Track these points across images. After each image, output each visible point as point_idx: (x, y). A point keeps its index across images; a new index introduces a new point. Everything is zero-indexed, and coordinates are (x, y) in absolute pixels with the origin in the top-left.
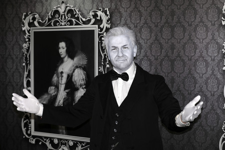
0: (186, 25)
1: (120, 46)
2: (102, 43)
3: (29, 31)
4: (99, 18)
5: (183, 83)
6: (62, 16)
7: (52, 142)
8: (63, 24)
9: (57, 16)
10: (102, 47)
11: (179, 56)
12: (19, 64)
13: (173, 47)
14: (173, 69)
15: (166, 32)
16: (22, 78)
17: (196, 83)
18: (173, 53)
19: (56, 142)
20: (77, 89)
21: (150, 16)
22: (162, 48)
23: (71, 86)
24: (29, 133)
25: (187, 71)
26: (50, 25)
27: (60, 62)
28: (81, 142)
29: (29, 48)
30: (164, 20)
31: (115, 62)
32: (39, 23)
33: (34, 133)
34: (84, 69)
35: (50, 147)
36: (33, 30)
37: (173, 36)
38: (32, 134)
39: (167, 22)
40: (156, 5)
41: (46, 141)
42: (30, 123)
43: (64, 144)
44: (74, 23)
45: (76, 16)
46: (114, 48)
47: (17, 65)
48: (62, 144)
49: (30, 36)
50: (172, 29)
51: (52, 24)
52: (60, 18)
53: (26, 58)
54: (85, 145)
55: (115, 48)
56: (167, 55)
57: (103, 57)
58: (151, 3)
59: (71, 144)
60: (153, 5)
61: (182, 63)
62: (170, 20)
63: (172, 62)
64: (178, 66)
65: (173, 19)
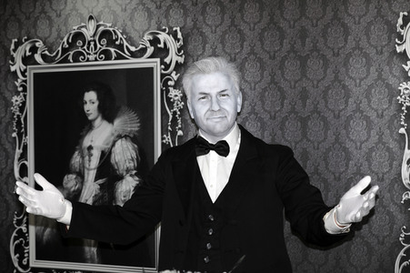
0: (329, 55)
1: (214, 92)
2: (168, 91)
3: (23, 73)
4: (162, 45)
5: (325, 160)
6: (89, 44)
8: (91, 57)
9: (80, 43)
10: (168, 99)
11: (316, 110)
12: (4, 135)
13: (304, 95)
14: (304, 135)
15: (292, 69)
16: (10, 161)
17: (348, 159)
18: (304, 106)
20: (121, 178)
21: (261, 40)
22: (283, 97)
23: (108, 172)
24: (25, 263)
25: (331, 138)
26: (65, 60)
27: (87, 128)
29: (24, 103)
30: (286, 47)
31: (205, 122)
32: (44, 56)
33: (34, 263)
34: (133, 139)
36: (32, 70)
37: (304, 74)
38: (31, 265)
39: (292, 50)
40: (272, 19)
42: (27, 244)
44: (114, 55)
45: (117, 43)
46: (203, 96)
47: (0, 137)
49: (25, 81)
51: (70, 58)
52: (85, 47)
53: (19, 123)
55: (205, 96)
56: (293, 110)
57: (171, 117)
58: (261, 15)
60: (266, 19)
61: (322, 123)
62: (298, 46)
63: (304, 123)
64: (315, 128)
65: (303, 45)
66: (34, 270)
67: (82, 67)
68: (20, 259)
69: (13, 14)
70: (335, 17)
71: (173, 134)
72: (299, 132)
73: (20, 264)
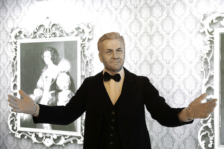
0: (164, 34)
2: (84, 52)
3: (15, 43)
4: (81, 30)
5: (162, 83)
6: (47, 30)
7: (37, 136)
8: (48, 36)
9: (42, 29)
10: (84, 55)
11: (157, 60)
12: (6, 71)
13: (151, 53)
14: (151, 72)
15: (146, 40)
16: (9, 82)
17: (173, 83)
18: (151, 58)
19: (40, 136)
21: (130, 28)
22: (141, 54)
24: (15, 128)
25: (165, 73)
26: (35, 37)
28: (64, 136)
29: (15, 57)
30: (143, 30)
32: (25, 36)
33: (20, 129)
34: (68, 73)
35: (35, 140)
36: (19, 42)
37: (151, 43)
38: (18, 130)
39: (146, 32)
40: (136, 18)
41: (31, 136)
42: (16, 120)
43: (48, 137)
44: (58, 35)
45: (60, 29)
46: (109, 51)
47: (4, 72)
48: (46, 137)
49: (16, 47)
50: (151, 37)
51: (37, 36)
52: (45, 31)
53: (13, 65)
54: (68, 138)
56: (146, 60)
57: (85, 63)
58: (130, 16)
59: (55, 137)
60: (133, 17)
61: (160, 66)
62: (148, 30)
63: (151, 66)
64: (157, 69)
65: (151, 29)
66: (19, 132)
67: (43, 40)
68: (13, 127)
69: (10, 16)
70: (168, 16)
71: (86, 71)
72: (149, 70)
73: (13, 129)
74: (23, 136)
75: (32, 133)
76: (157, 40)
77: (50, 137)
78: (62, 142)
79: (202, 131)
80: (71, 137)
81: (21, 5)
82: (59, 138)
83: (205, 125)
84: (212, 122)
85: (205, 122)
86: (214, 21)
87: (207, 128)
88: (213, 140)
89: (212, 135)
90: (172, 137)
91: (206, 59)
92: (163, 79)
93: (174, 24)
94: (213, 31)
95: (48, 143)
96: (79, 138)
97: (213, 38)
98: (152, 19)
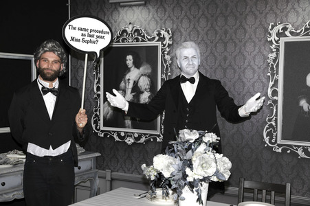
0: (237, 41)
1: (190, 56)
2: (164, 56)
4: (162, 36)
5: (234, 86)
6: (129, 35)
7: (119, 135)
8: (130, 41)
9: (125, 34)
10: (164, 59)
11: (230, 65)
12: (90, 73)
13: (225, 59)
14: (225, 76)
15: (220, 47)
16: (92, 84)
17: (244, 86)
18: (225, 63)
19: (123, 134)
20: (143, 92)
21: (207, 35)
22: (216, 59)
23: (136, 90)
24: (98, 128)
25: (237, 77)
26: (118, 42)
28: (145, 134)
30: (218, 38)
31: (185, 69)
33: (102, 128)
34: (149, 76)
35: (117, 139)
37: (225, 50)
38: (101, 129)
39: (221, 39)
40: (212, 26)
41: (113, 135)
42: (99, 120)
44: (140, 40)
45: (142, 35)
47: (88, 74)
48: (128, 136)
50: (225, 44)
51: (120, 41)
52: (127, 36)
53: (96, 68)
54: (149, 136)
56: (220, 65)
57: (165, 67)
58: (207, 24)
59: (136, 135)
60: (209, 26)
61: (233, 71)
62: (223, 38)
63: (225, 70)
64: (230, 73)
65: (226, 37)
66: (102, 131)
67: (126, 44)
68: (96, 127)
71: (166, 74)
72: (222, 75)
73: (96, 128)
74: (105, 135)
75: (115, 132)
76: (230, 47)
77: (131, 136)
78: (143, 140)
79: (267, 129)
80: (151, 135)
81: (105, 10)
82: (140, 136)
83: (269, 123)
84: (276, 121)
85: (270, 120)
86: (280, 31)
87: (271, 126)
88: (276, 136)
89: (275, 132)
90: (242, 134)
91: (272, 65)
92: (235, 82)
93: (246, 32)
94: (279, 40)
95: (130, 141)
96: (159, 136)
97: (279, 46)
98: (227, 27)
